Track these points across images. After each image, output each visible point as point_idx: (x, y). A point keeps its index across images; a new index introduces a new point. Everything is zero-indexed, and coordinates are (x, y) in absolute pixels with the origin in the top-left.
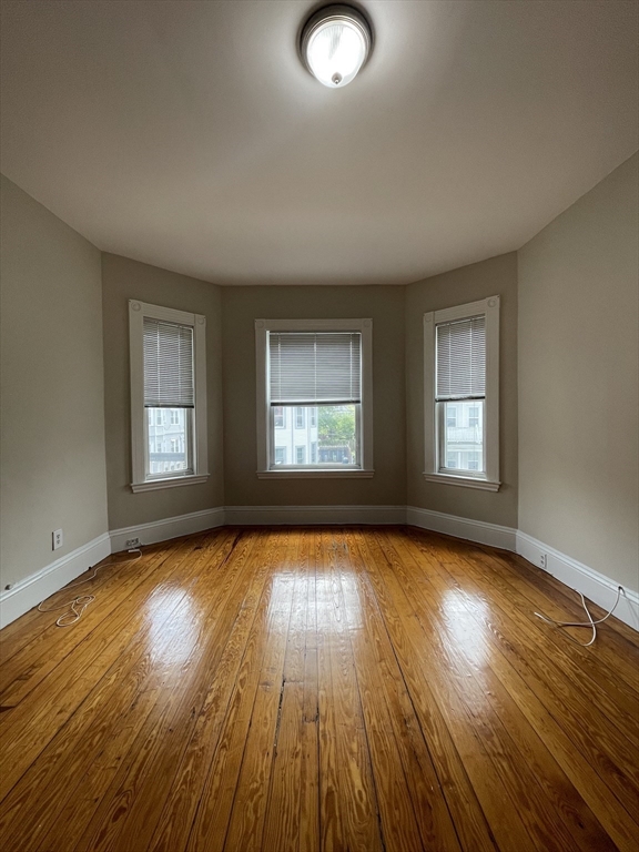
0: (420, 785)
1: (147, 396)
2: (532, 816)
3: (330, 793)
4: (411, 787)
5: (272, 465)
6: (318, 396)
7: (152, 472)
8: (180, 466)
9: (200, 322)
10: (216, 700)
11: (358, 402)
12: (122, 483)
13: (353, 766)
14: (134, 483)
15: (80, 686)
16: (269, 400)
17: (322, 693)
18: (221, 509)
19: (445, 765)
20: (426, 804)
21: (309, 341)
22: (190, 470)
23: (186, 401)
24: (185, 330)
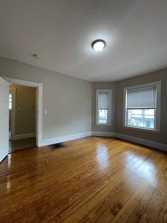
0: (96, 182)
1: (99, 107)
2: (107, 200)
3: (85, 173)
4: (94, 181)
5: (127, 125)
6: (140, 107)
7: (100, 122)
8: (105, 122)
9: (110, 91)
10: (84, 157)
11: (155, 108)
12: (94, 123)
13: (90, 174)
14: (96, 123)
15: (74, 148)
16: (126, 108)
17: (98, 165)
18: (114, 133)
19: (103, 184)
20: (94, 184)
21: (138, 91)
22: (108, 123)
23: (107, 108)
24: (107, 93)
